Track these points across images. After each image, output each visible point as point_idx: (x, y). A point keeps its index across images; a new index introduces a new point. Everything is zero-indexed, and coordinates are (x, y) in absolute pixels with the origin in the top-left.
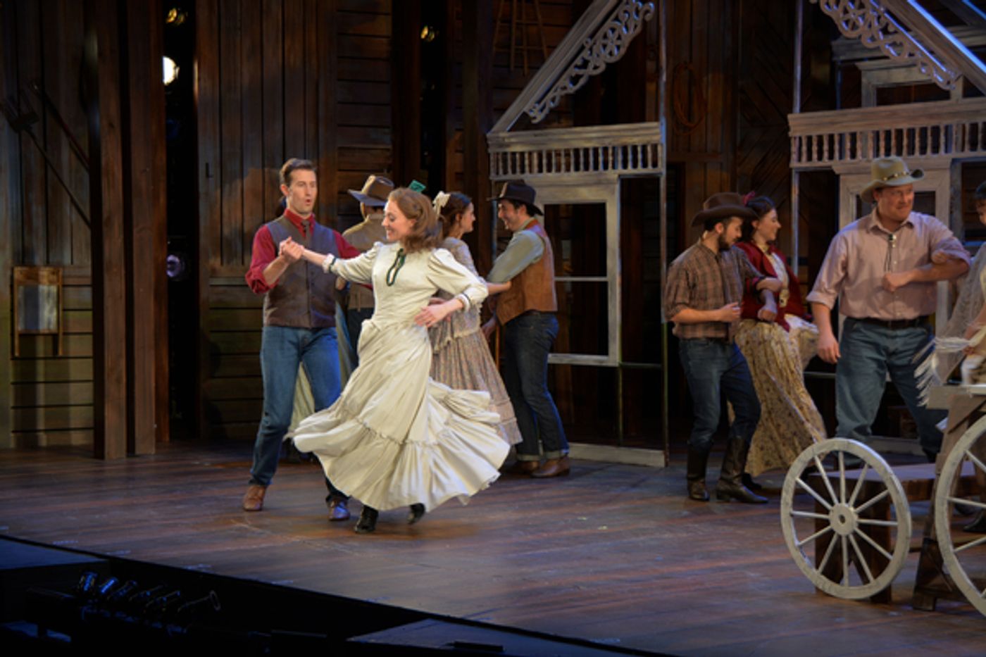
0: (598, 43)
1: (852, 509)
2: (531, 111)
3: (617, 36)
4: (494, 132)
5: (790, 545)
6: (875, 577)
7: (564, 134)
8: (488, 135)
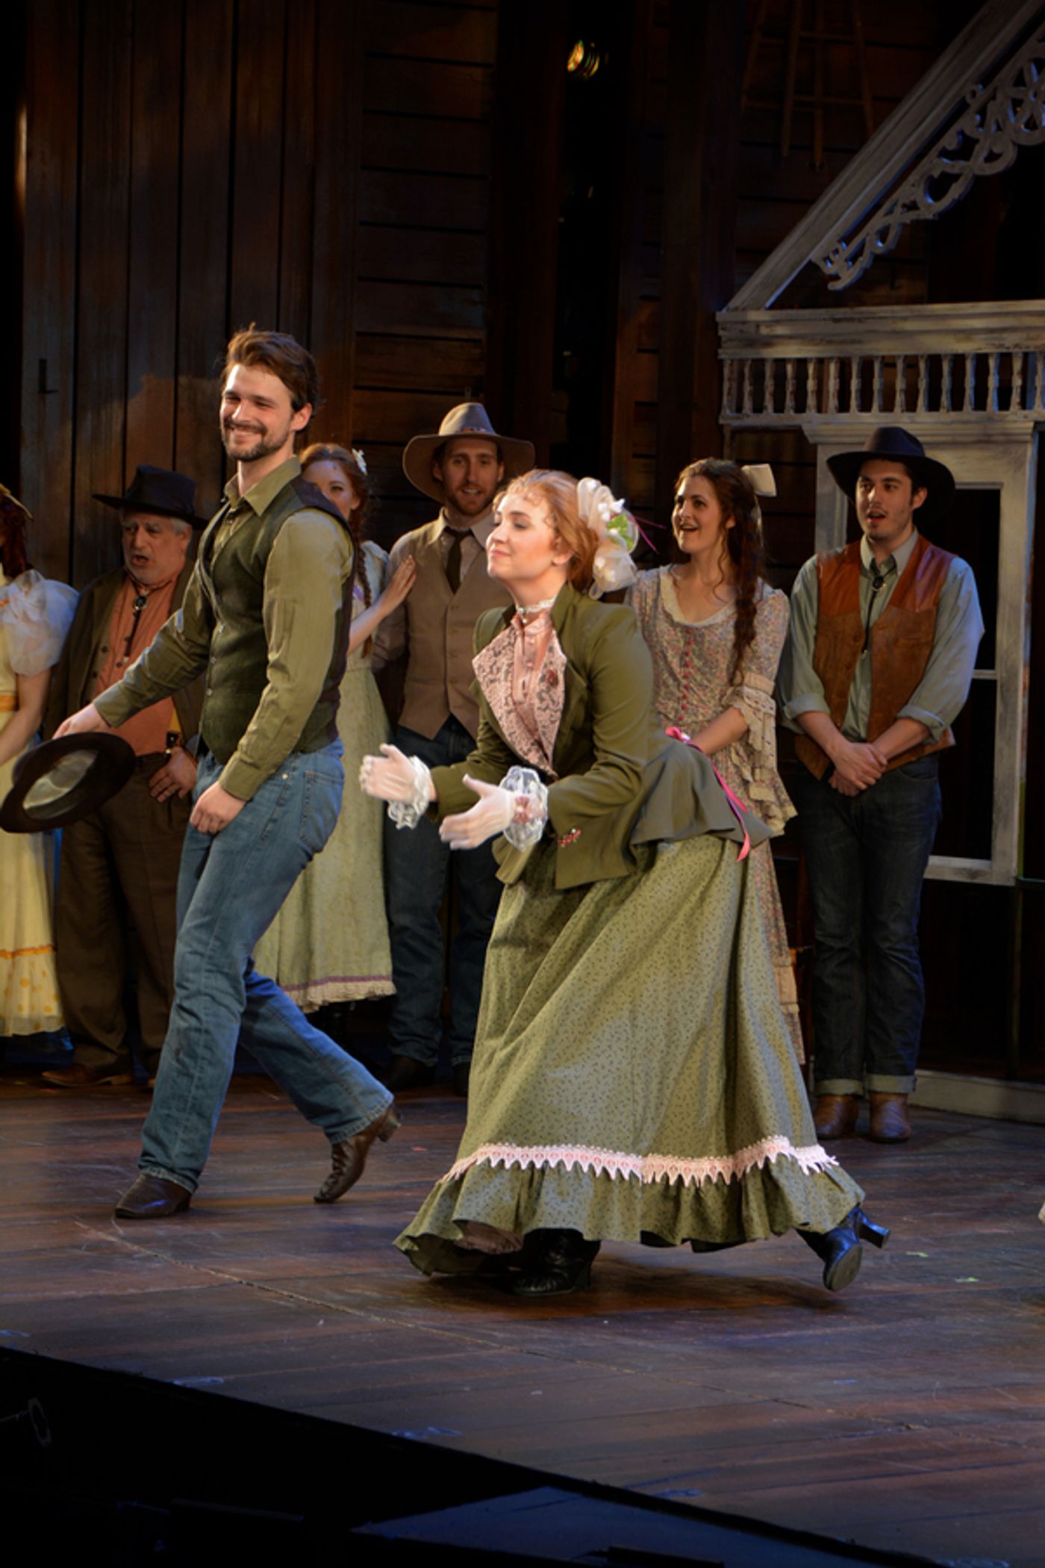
0: (1000, 96)
2: (827, 259)
4: (736, 309)
7: (908, 319)
8: (721, 316)
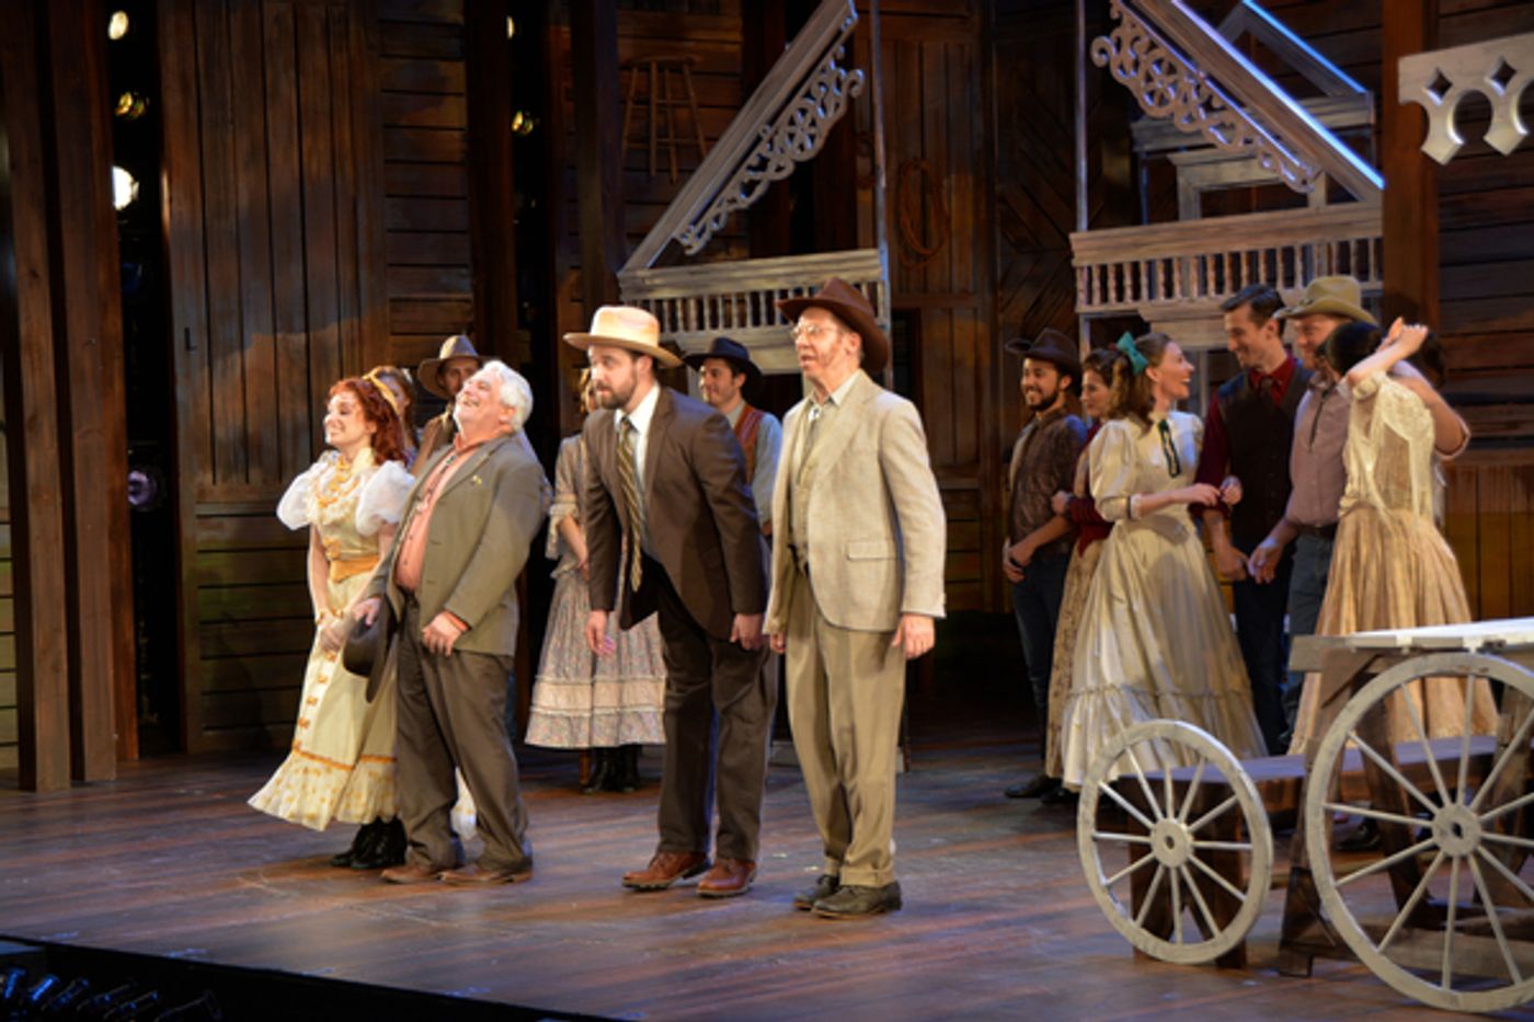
0: (781, 132)
1: (1184, 827)
2: (684, 236)
3: (809, 121)
4: (627, 270)
5: (1093, 885)
6: (1222, 927)
7: (734, 270)
8: (620, 274)
